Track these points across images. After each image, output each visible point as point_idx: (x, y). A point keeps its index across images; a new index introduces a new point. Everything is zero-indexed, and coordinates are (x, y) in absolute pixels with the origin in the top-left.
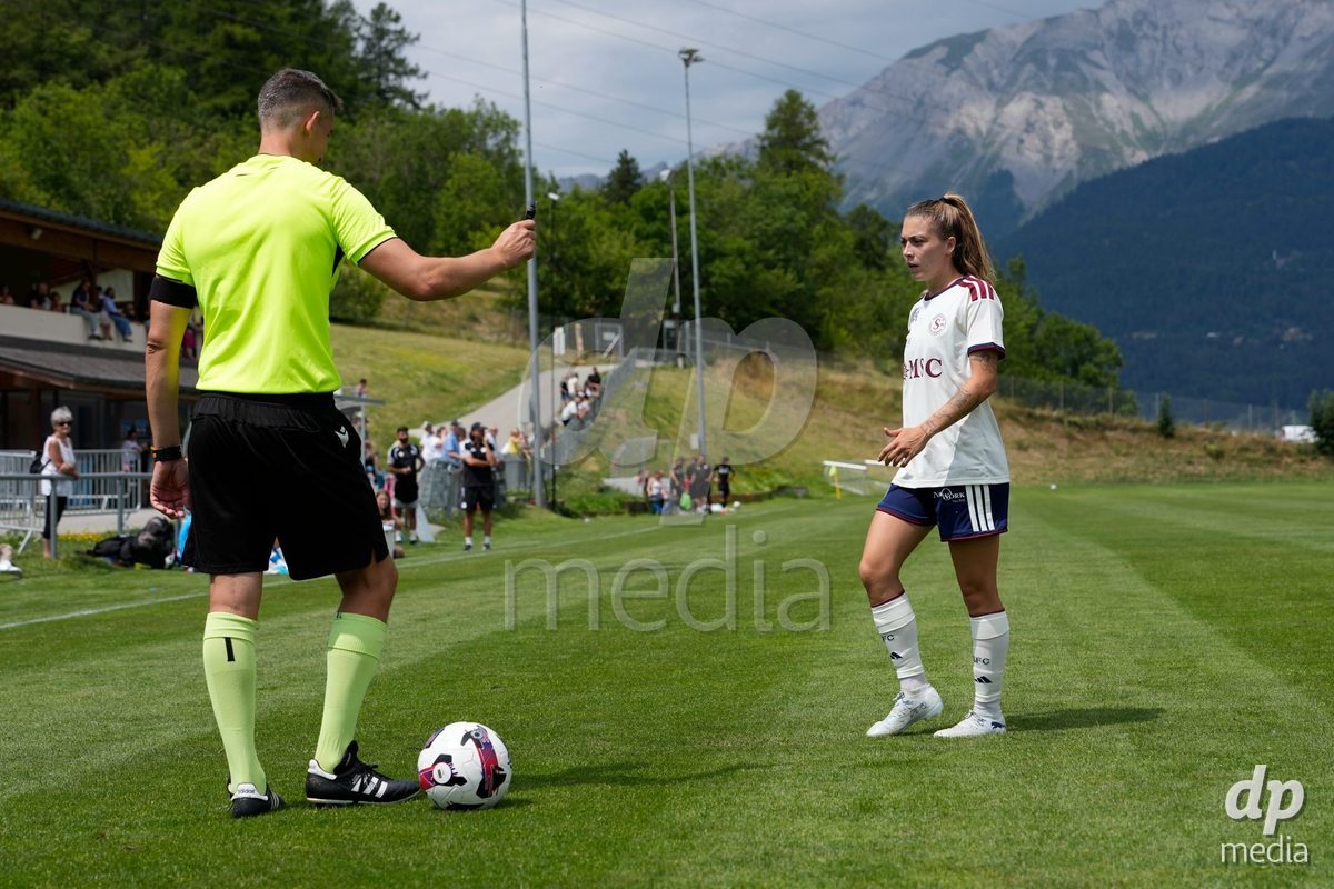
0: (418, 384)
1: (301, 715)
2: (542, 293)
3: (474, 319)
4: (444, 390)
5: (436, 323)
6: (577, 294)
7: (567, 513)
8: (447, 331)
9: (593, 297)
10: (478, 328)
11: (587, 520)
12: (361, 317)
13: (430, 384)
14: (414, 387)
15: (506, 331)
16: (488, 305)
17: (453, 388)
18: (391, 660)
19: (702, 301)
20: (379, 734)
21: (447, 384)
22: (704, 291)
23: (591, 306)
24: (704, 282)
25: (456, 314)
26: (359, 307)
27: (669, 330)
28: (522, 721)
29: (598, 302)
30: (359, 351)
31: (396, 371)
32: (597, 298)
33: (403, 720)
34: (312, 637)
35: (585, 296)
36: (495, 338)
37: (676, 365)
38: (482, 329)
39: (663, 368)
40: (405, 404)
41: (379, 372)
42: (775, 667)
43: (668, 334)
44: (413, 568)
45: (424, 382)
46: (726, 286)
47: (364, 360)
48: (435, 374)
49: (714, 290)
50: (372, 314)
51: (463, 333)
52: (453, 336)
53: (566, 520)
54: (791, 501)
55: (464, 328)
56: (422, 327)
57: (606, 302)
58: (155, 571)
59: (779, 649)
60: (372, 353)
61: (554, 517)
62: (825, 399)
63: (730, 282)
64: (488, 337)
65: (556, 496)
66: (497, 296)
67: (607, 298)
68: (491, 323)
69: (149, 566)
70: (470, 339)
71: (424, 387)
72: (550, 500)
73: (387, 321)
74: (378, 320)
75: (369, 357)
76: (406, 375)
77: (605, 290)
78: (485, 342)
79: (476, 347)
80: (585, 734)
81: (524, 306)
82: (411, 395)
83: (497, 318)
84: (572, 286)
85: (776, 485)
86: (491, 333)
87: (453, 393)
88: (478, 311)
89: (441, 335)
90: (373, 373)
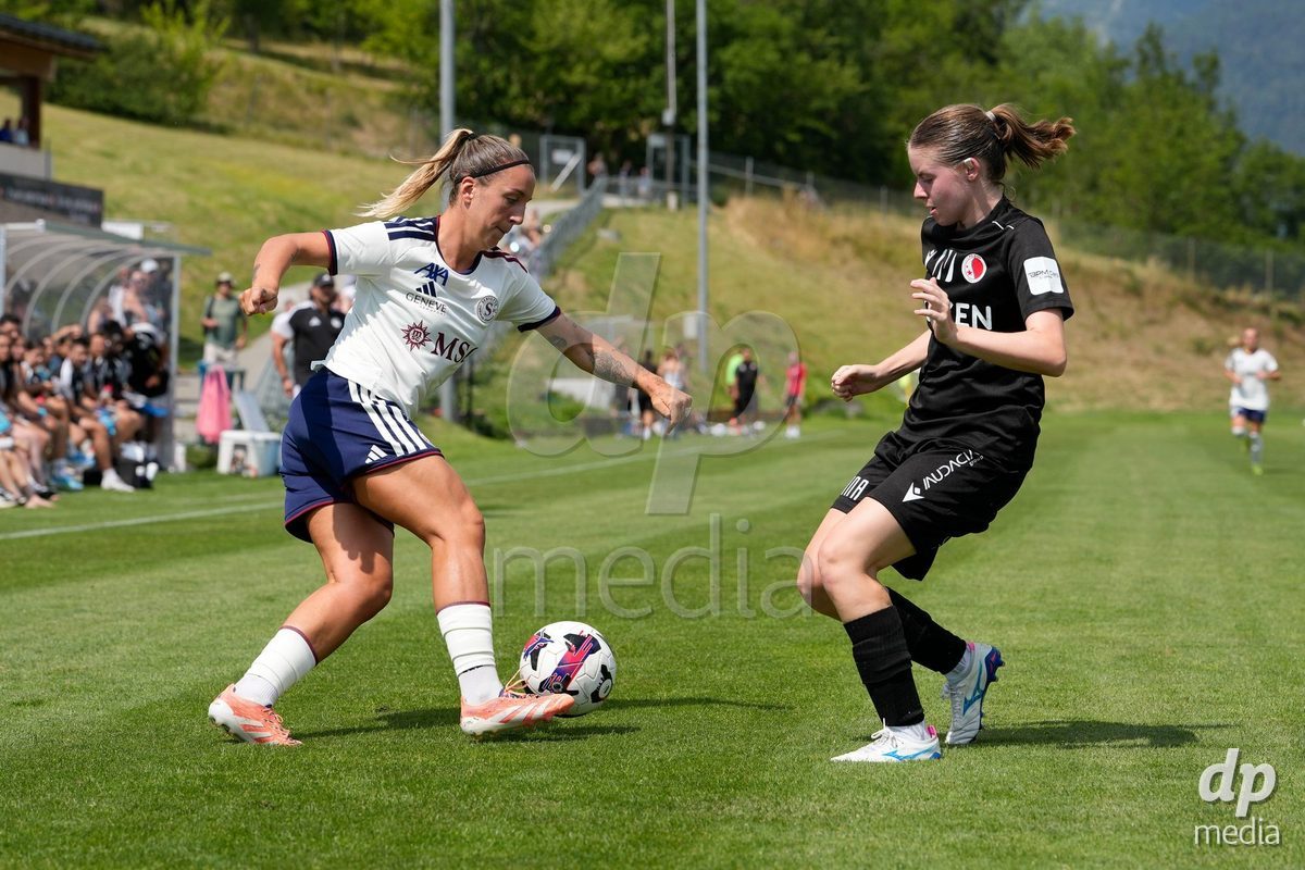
0: (262, 222)
1: (83, 747)
2: (461, 86)
3: (352, 122)
5: (293, 127)
6: (515, 89)
7: (487, 431)
8: (310, 139)
9: (540, 95)
10: (358, 136)
11: (521, 444)
12: (174, 112)
14: (256, 227)
15: (402, 142)
16: (375, 101)
18: (221, 661)
19: (710, 106)
20: (205, 779)
22: (715, 92)
23: (537, 107)
24: (714, 79)
25: (325, 113)
26: (172, 98)
27: (657, 151)
28: (425, 765)
29: (548, 101)
30: (170, 166)
31: (228, 200)
32: (546, 95)
33: (241, 760)
34: (96, 622)
35: (526, 93)
36: (383, 153)
37: (665, 204)
38: (364, 138)
39: (646, 210)
41: (201, 201)
42: (812, 692)
43: (655, 157)
44: (251, 513)
45: (271, 219)
46: (748, 84)
47: (177, 182)
48: (288, 207)
49: (730, 90)
50: (192, 109)
51: (335, 144)
52: (318, 148)
53: (485, 442)
54: (837, 422)
55: (336, 135)
56: (271, 132)
57: (561, 104)
59: (817, 664)
60: (193, 171)
61: (469, 437)
62: (896, 266)
63: (756, 80)
64: (373, 152)
65: (475, 404)
66: (387, 86)
67: (561, 97)
68: (379, 130)
70: (345, 153)
72: (464, 409)
73: (215, 120)
74: (199, 117)
75: (185, 176)
76: (244, 207)
77: (560, 84)
78: (369, 159)
79: (355, 166)
80: (521, 788)
81: (431, 104)
83: (390, 122)
84: (508, 79)
85: (814, 397)
86: (379, 145)
88: (359, 110)
89: (299, 145)
90: (192, 204)
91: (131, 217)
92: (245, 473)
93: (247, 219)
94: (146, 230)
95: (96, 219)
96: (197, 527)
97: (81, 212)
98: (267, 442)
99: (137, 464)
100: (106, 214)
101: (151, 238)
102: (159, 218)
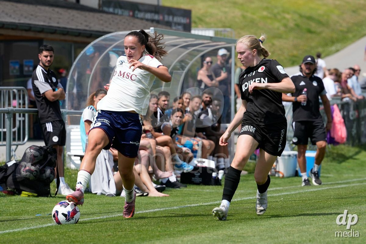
0: (285, 26)
4: (310, 31)
13: (297, 25)
14: (282, 29)
17: (319, 30)
21: (313, 26)
31: (265, 13)
40: (273, 44)
41: (249, 15)
44: (279, 197)
45: (291, 24)
48: (301, 16)
58: (41, 199)
69: (36, 195)
71: (292, 30)
76: (275, 17)
82: (279, 36)
87: (319, 34)
90: (244, 17)
91: (208, 26)
92: (277, 175)
93: (277, 25)
94: (216, 33)
95: (187, 28)
96: (246, 206)
97: (179, 24)
98: (289, 156)
99: (212, 170)
100: (193, 25)
101: (219, 36)
102: (224, 26)
